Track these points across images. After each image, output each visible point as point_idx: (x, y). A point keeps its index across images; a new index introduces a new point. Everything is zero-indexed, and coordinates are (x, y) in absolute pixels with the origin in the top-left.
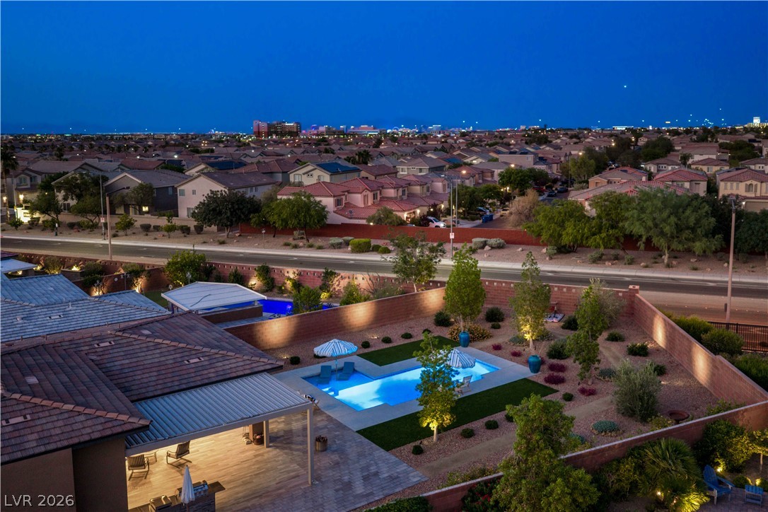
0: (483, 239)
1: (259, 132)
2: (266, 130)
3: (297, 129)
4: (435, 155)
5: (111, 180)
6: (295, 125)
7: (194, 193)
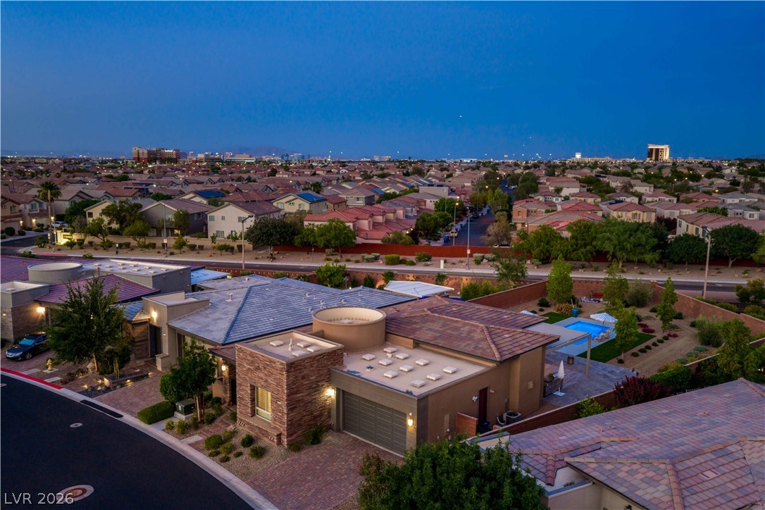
0: (482, 255)
1: (138, 158)
2: (146, 157)
3: (177, 156)
4: (349, 185)
5: (145, 207)
6: (174, 152)
7: (223, 218)
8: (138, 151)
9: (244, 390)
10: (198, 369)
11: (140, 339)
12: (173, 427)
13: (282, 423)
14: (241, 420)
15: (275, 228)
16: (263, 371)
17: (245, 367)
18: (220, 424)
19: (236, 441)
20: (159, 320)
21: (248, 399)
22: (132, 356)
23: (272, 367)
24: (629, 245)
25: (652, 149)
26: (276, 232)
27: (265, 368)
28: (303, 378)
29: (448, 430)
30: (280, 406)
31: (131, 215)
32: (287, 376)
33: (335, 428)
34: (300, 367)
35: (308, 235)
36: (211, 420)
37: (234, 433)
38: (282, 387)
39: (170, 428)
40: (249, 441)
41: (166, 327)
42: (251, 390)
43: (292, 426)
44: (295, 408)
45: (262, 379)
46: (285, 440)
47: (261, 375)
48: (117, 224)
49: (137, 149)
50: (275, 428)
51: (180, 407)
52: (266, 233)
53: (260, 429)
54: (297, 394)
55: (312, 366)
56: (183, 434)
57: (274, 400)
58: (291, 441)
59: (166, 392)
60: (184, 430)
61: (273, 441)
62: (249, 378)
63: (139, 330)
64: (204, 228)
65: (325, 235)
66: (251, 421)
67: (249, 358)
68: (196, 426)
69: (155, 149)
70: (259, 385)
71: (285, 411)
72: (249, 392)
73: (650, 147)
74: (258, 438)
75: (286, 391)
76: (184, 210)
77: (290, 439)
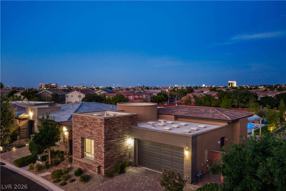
3: (56, 86)
5: (39, 92)
6: (55, 85)
7: (72, 96)
8: (42, 84)
9: (77, 142)
10: (49, 131)
11: (23, 128)
12: (33, 168)
13: (101, 159)
14: (75, 160)
15: (94, 98)
16: (89, 127)
17: (78, 127)
18: (62, 166)
19: (72, 173)
20: (34, 117)
21: (79, 147)
22: (18, 137)
23: (95, 123)
24: (244, 100)
25: (230, 83)
26: (94, 99)
27: (90, 125)
28: (114, 130)
29: (207, 160)
30: (100, 148)
31: (33, 95)
32: (105, 127)
33: (133, 164)
34: (113, 123)
35: (108, 101)
36: (57, 164)
37: (70, 169)
38: (101, 134)
39: (31, 169)
40: (79, 172)
41: (37, 119)
42: (81, 141)
43: (108, 161)
44: (109, 149)
45: (88, 132)
46: (103, 170)
47: (88, 130)
48: (27, 99)
49: (41, 84)
50: (96, 163)
51: (39, 157)
52: (90, 100)
53: (87, 164)
54: (110, 140)
55: (120, 123)
56: (39, 171)
57: (96, 145)
58: (107, 171)
59: (32, 150)
60: (40, 169)
61: (95, 171)
62: (80, 133)
63: (23, 123)
64: (64, 101)
65: (115, 100)
66: (81, 160)
67: (81, 120)
68: (48, 167)
69: (48, 84)
70: (87, 137)
71: (103, 151)
72: (80, 142)
73: (229, 82)
74: (85, 171)
75: (103, 138)
76: (56, 93)
77: (106, 169)
